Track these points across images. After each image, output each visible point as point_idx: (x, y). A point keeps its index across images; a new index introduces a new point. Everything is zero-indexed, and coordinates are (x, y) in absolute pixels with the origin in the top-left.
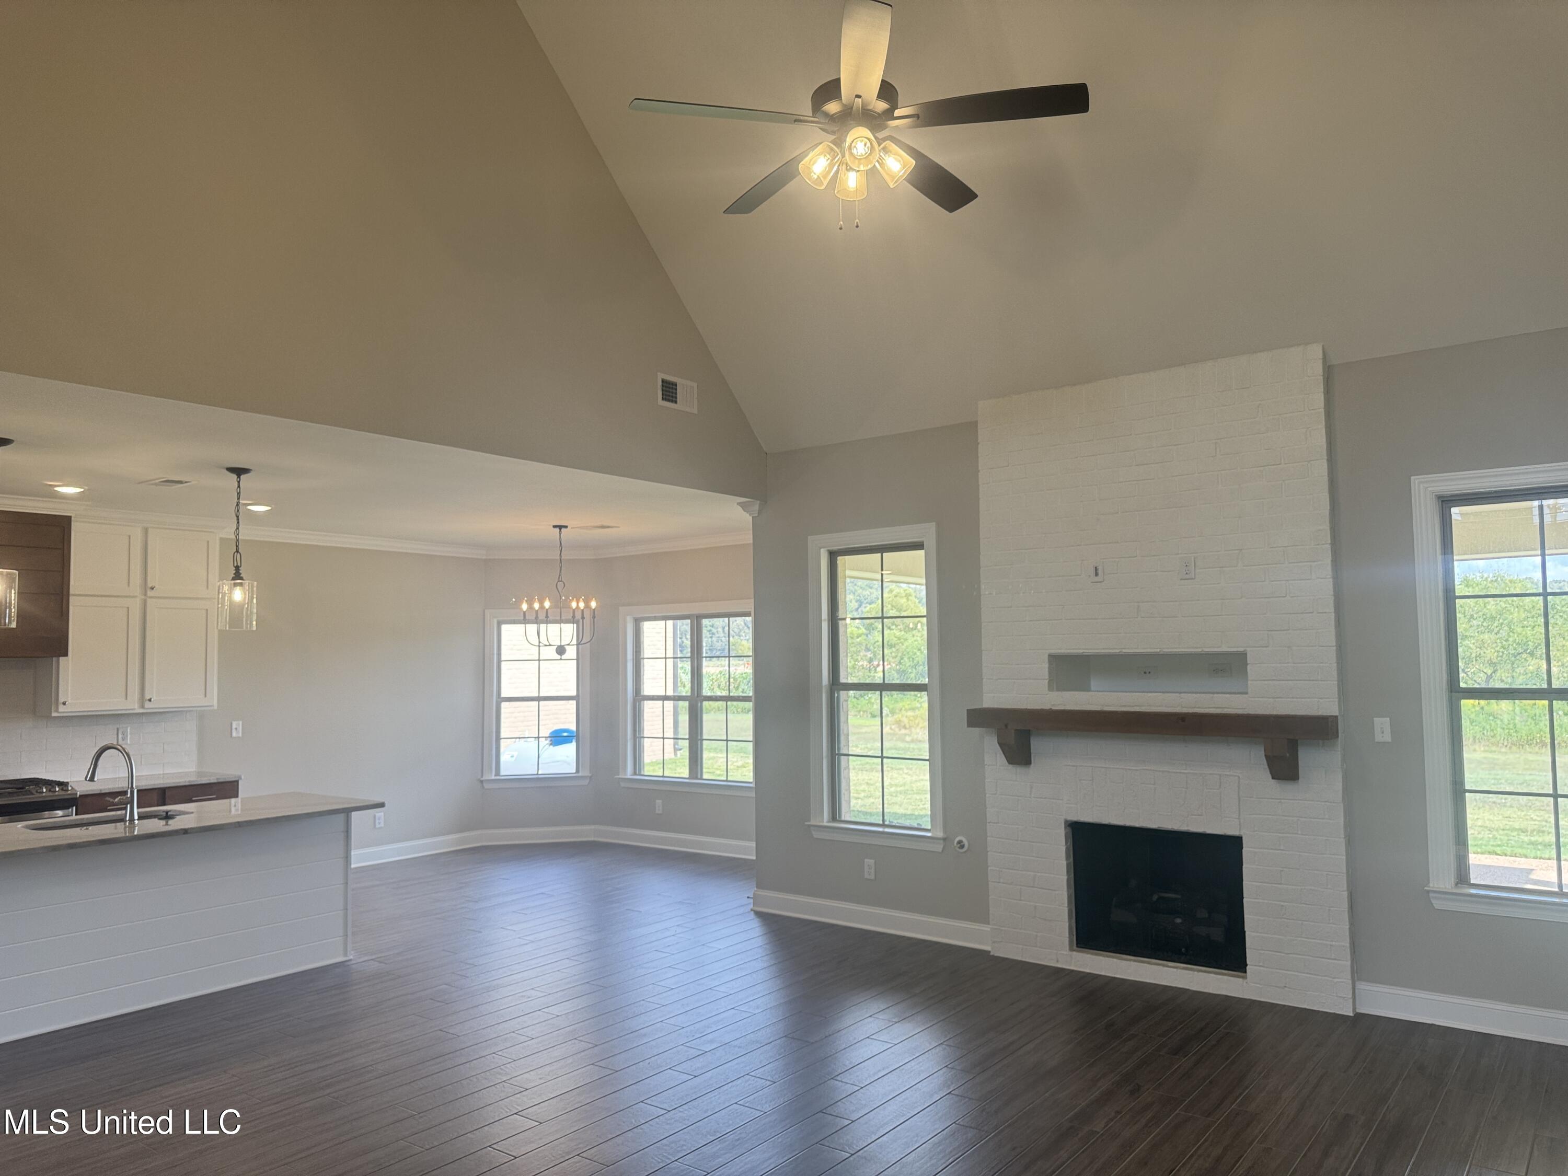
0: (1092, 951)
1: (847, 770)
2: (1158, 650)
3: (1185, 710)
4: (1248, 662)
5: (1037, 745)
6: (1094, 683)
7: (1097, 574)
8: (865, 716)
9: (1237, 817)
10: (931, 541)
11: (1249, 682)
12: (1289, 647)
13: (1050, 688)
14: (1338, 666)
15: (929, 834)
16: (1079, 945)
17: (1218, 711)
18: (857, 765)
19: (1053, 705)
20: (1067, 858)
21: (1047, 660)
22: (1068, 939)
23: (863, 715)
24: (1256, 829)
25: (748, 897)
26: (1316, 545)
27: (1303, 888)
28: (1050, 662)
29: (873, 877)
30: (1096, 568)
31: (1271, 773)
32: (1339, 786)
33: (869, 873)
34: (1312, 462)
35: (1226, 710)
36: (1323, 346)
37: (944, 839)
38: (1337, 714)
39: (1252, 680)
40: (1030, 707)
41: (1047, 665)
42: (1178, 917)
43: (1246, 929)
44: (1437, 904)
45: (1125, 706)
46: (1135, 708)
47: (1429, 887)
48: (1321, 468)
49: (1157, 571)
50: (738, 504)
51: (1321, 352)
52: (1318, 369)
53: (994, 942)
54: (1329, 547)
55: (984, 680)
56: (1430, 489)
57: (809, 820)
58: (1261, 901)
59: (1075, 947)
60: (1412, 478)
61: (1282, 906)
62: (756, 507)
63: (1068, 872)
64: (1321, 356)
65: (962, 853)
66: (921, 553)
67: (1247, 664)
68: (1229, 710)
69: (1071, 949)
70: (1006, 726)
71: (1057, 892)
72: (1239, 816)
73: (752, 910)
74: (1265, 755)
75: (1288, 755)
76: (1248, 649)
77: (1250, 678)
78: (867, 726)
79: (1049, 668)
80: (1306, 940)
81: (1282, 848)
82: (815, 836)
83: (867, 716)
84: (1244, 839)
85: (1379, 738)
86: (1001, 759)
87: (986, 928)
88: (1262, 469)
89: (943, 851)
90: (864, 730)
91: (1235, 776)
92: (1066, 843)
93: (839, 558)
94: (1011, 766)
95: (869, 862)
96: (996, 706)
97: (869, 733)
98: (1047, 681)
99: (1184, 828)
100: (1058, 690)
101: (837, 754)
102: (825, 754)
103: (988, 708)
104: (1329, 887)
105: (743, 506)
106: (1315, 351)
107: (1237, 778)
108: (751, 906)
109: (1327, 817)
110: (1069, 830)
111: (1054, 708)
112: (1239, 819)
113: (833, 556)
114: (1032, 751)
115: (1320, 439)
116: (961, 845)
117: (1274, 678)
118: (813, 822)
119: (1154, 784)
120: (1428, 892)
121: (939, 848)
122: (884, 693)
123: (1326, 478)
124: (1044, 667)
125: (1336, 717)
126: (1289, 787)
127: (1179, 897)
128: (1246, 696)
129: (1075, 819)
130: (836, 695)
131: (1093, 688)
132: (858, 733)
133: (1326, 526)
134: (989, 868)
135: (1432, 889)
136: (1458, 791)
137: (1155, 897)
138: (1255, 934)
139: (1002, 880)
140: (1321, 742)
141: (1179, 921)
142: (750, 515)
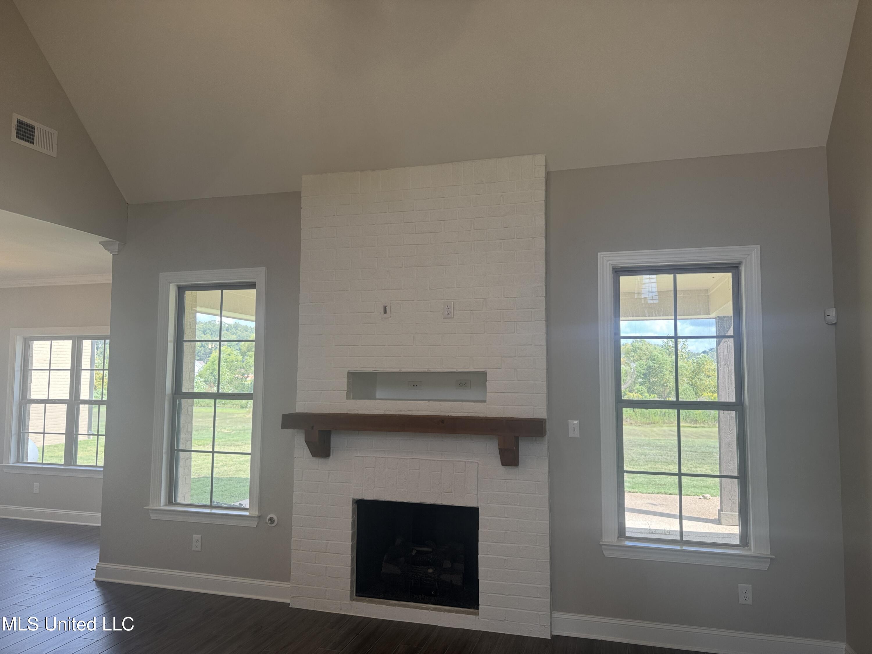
0: (367, 599)
1: (189, 460)
2: (426, 370)
3: (443, 414)
4: (487, 380)
5: (335, 440)
6: (379, 394)
7: (385, 312)
8: (237, 407)
9: (476, 493)
10: (261, 282)
11: (487, 394)
12: (515, 369)
13: (348, 398)
14: (547, 382)
15: (247, 513)
16: (358, 594)
17: (466, 415)
18: (222, 442)
19: (349, 410)
20: (353, 528)
21: (346, 376)
22: (349, 592)
23: (236, 407)
24: (488, 502)
25: (92, 569)
26: (535, 297)
27: (520, 545)
28: (348, 378)
29: (199, 549)
30: (385, 307)
31: (501, 461)
32: (546, 469)
33: (196, 546)
34: (534, 238)
35: (471, 414)
36: (546, 156)
37: (259, 517)
38: (546, 418)
39: (488, 393)
40: (332, 412)
41: (346, 380)
42: (429, 568)
43: (479, 578)
44: (608, 554)
45: (401, 411)
46: (408, 412)
47: (602, 541)
48: (541, 243)
49: (428, 311)
50: (100, 243)
51: (544, 161)
52: (542, 174)
53: (293, 597)
54: (544, 298)
55: (298, 391)
56: (611, 262)
57: (148, 505)
58: (490, 556)
59: (355, 597)
60: (599, 254)
61: (505, 559)
62: (116, 247)
63: (352, 539)
64: (544, 164)
65: (272, 527)
66: (253, 291)
67: (486, 381)
68: (473, 414)
69: (352, 599)
70: (312, 427)
71: (344, 555)
72: (477, 493)
73: (94, 580)
74: (499, 449)
75: (514, 448)
76: (487, 370)
77: (487, 391)
78: (237, 414)
79: (348, 382)
80: (521, 584)
81: (506, 516)
82: (152, 518)
83: (238, 408)
84: (480, 509)
85: (571, 435)
86: (307, 452)
87: (287, 585)
88: (501, 241)
89: (257, 526)
90: (235, 416)
91: (476, 462)
92: (352, 517)
93: (187, 293)
94: (314, 459)
95: (197, 537)
96: (305, 411)
97: (238, 418)
98: (346, 392)
99: (439, 502)
100: (354, 398)
101: (176, 450)
102: (164, 451)
103: (300, 413)
104: (537, 544)
105: (104, 244)
106: (541, 159)
107: (477, 464)
108: (94, 577)
109: (537, 492)
110: (355, 505)
111: (349, 413)
112: (477, 494)
113: (181, 290)
114: (331, 446)
115: (541, 222)
116: (272, 520)
117: (505, 391)
118: (151, 507)
119: (419, 470)
120: (601, 545)
121: (254, 524)
122: (218, 401)
123: (544, 251)
124: (343, 382)
125: (545, 419)
126: (512, 470)
127: (430, 550)
128: (485, 404)
129: (360, 498)
130: (178, 402)
131: (377, 397)
132: (231, 418)
133: (543, 284)
134: (293, 539)
135: (604, 543)
136: (620, 471)
137: (414, 552)
138: (485, 581)
139: (301, 548)
140: (534, 438)
141: (430, 571)
142: (111, 253)
